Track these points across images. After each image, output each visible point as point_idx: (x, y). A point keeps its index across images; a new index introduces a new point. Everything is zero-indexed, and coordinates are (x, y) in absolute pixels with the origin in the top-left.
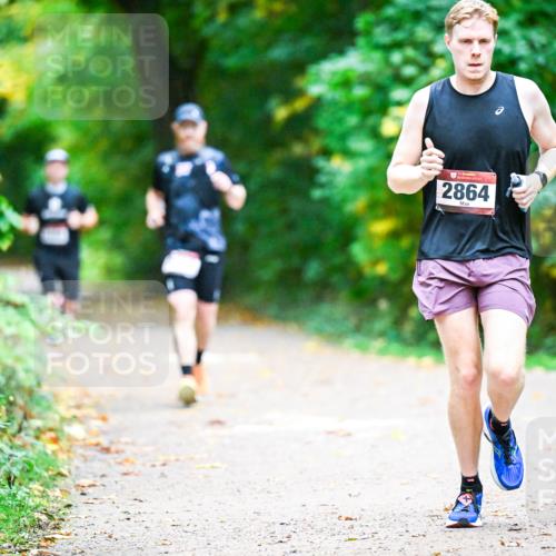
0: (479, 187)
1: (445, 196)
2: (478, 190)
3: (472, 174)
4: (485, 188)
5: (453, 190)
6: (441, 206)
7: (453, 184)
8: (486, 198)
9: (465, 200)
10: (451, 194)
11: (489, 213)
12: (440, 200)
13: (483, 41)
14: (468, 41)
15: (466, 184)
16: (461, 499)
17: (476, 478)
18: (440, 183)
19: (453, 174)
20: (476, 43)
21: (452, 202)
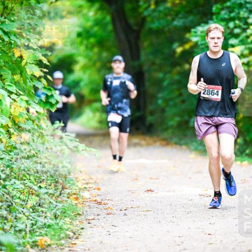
0: (216, 91)
1: (204, 93)
2: (215, 92)
3: (213, 86)
4: (218, 92)
5: (206, 92)
6: (203, 97)
7: (207, 89)
8: (218, 95)
9: (210, 95)
10: (206, 93)
11: (218, 100)
12: (202, 95)
13: (218, 38)
14: (213, 38)
15: (211, 90)
16: (214, 199)
17: (219, 192)
20: (216, 39)
21: (206, 96)
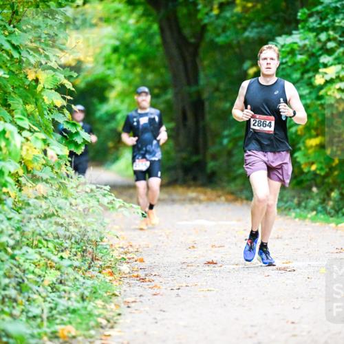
0: (268, 122)
1: (254, 125)
2: (267, 123)
3: (265, 116)
4: (270, 123)
6: (253, 129)
7: (257, 120)
8: (270, 126)
9: (262, 127)
10: (256, 124)
11: (271, 133)
12: (252, 127)
13: (272, 59)
14: (265, 59)
15: (262, 121)
18: (252, 120)
19: (258, 116)
20: (269, 59)
21: (256, 128)
